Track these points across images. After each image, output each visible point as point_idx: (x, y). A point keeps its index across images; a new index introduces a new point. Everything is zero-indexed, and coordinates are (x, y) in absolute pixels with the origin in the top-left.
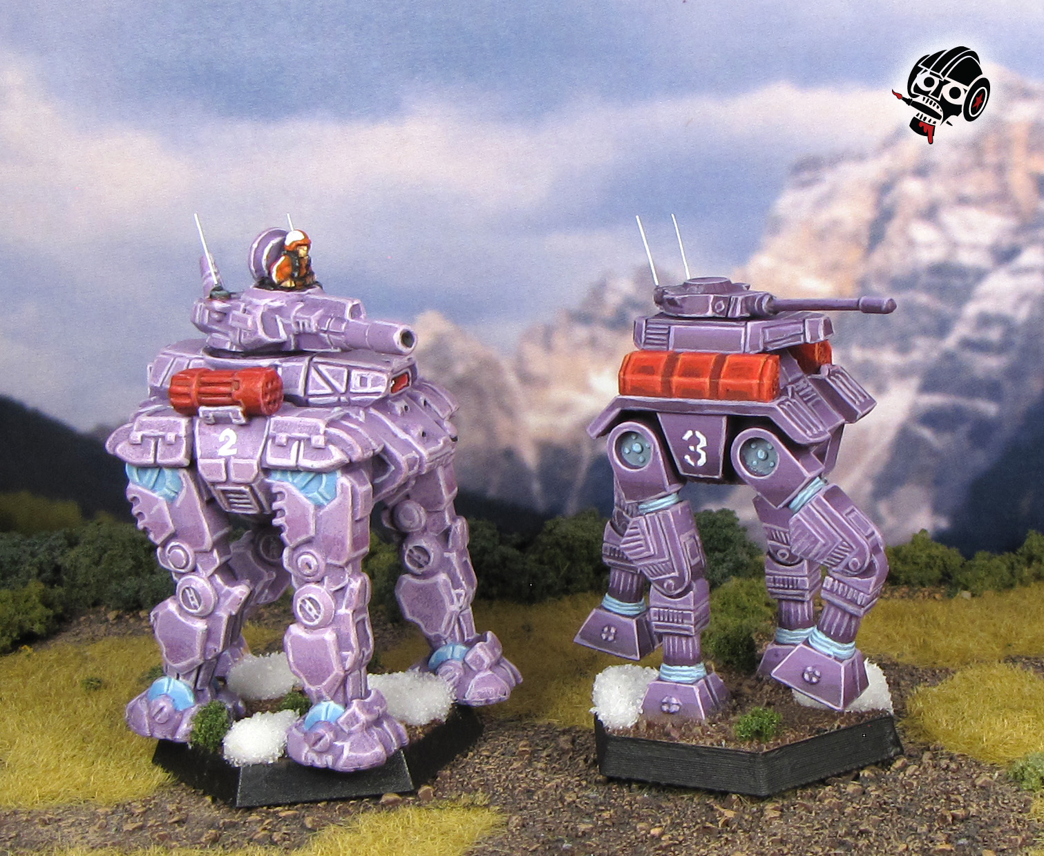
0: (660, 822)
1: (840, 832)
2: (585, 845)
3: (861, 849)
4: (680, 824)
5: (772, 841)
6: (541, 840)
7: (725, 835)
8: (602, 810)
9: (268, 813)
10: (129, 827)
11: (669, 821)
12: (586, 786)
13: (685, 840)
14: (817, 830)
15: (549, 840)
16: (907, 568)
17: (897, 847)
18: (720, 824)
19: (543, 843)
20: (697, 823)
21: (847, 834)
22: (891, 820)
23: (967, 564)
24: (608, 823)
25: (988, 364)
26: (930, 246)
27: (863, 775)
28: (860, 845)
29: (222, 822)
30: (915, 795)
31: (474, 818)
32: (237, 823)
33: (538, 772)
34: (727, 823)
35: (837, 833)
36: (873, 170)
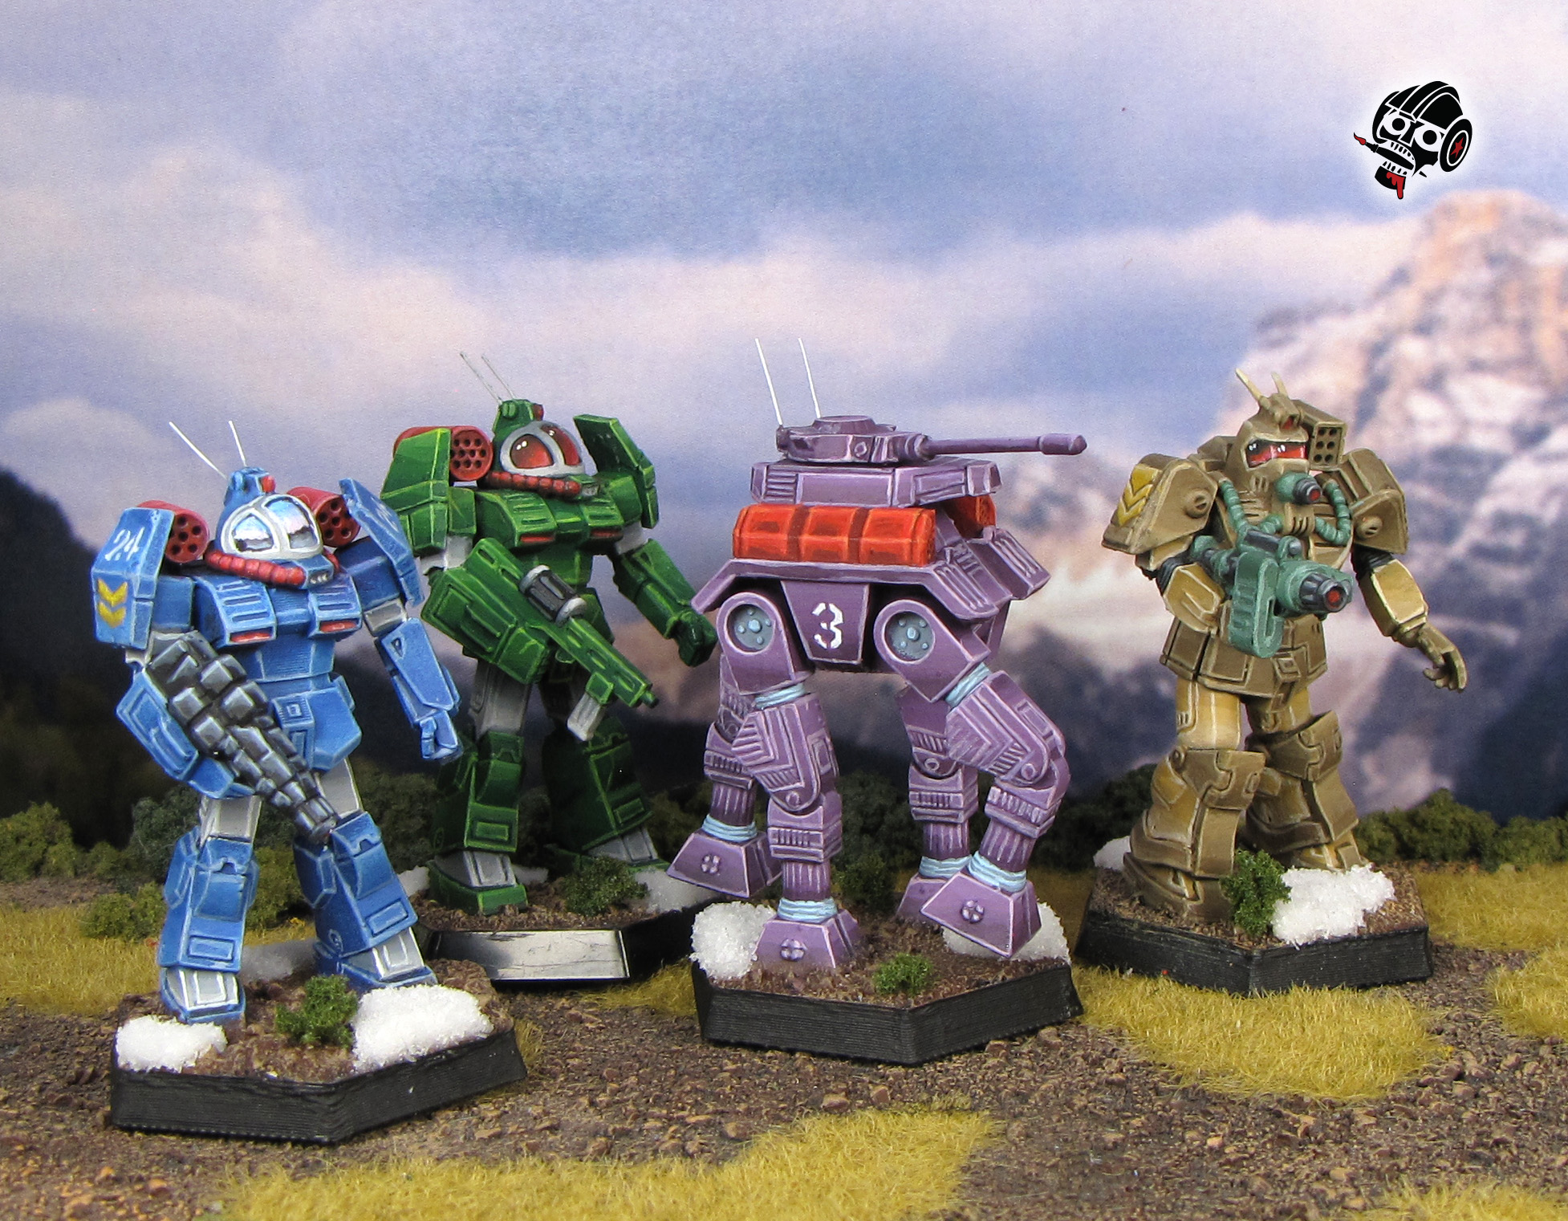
0: (1213, 1131)
1: (1468, 1142)
2: (1121, 1160)
3: (1504, 1163)
4: (1243, 1134)
5: (1380, 1154)
6: (1058, 1153)
7: (1311, 1147)
8: (1128, 1117)
9: (670, 1119)
10: (483, 1133)
11: (1227, 1130)
12: (1095, 1089)
13: (1259, 1155)
14: (1434, 1140)
15: (1070, 1154)
16: (1426, 837)
17: (1553, 1160)
18: (1299, 1132)
19: (1062, 1157)
20: (1265, 1133)
21: (1478, 1144)
22: (1529, 1129)
23: (1501, 832)
24: (1143, 1132)
25: (1508, 578)
26: (1433, 424)
27: (1470, 1074)
28: (1503, 1158)
29: (610, 1129)
30: (1547, 1097)
31: (958, 1125)
32: (630, 1130)
33: (1024, 1071)
34: (1307, 1132)
35: (1463, 1143)
36: (1363, 326)
